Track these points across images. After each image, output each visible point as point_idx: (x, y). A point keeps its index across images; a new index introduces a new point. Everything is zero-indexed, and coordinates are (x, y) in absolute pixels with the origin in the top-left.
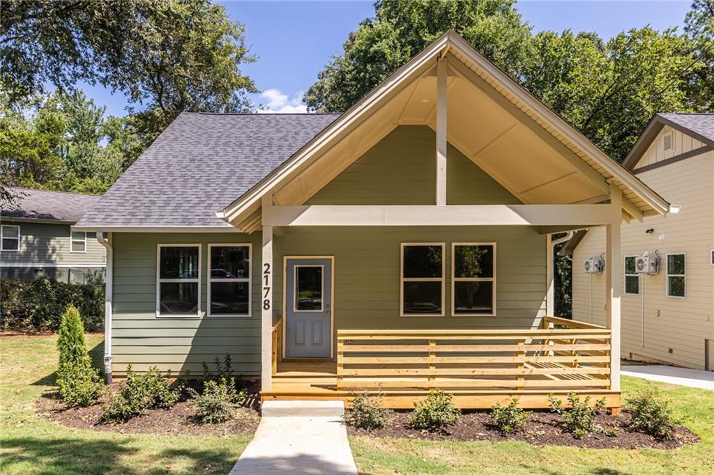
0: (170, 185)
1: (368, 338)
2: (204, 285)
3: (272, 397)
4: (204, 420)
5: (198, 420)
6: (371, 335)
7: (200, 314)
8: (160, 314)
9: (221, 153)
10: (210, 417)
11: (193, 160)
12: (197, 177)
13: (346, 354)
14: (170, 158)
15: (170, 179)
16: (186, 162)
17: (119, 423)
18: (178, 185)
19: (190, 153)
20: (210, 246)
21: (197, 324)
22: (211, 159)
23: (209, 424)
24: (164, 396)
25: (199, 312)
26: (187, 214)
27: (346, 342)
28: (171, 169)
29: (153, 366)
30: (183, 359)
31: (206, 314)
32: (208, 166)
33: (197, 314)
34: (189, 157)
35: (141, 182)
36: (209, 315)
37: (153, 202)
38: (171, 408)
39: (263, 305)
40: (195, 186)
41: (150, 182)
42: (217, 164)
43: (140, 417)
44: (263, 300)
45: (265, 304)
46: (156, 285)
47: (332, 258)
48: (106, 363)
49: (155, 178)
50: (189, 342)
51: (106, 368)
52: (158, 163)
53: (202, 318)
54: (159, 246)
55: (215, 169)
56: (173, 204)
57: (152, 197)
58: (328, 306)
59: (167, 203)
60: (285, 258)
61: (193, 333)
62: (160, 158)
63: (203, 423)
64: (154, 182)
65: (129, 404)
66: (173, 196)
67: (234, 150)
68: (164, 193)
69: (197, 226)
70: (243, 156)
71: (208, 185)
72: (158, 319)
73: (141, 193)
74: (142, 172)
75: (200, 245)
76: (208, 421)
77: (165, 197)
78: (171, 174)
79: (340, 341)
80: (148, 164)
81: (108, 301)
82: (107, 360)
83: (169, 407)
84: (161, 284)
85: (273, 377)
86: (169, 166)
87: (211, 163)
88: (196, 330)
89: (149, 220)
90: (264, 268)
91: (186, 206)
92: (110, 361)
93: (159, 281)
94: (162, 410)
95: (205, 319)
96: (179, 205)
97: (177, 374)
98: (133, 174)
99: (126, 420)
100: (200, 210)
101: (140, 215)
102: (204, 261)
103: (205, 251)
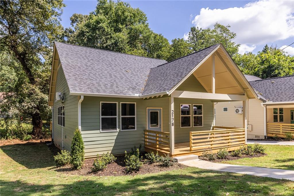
0: (90, 76)
1: (199, 134)
2: (119, 118)
3: (175, 156)
6: (200, 133)
7: (118, 130)
8: (102, 131)
13: (194, 139)
15: (87, 73)
16: (85, 66)
18: (93, 77)
20: (121, 103)
21: (117, 134)
25: (117, 129)
26: (113, 90)
27: (193, 136)
28: (82, 69)
30: (111, 148)
31: (120, 130)
33: (116, 130)
36: (121, 130)
39: (172, 124)
40: (101, 78)
44: (172, 123)
46: (100, 119)
47: (162, 108)
50: (114, 141)
53: (118, 132)
54: (101, 102)
56: (102, 85)
58: (160, 125)
59: (99, 85)
60: (147, 108)
61: (115, 138)
72: (101, 133)
75: (117, 103)
77: (95, 82)
78: (84, 71)
79: (192, 135)
81: (80, 126)
84: (102, 118)
85: (175, 149)
86: (79, 67)
87: (96, 68)
88: (116, 136)
91: (108, 86)
95: (120, 132)
100: (116, 89)
102: (119, 109)
103: (119, 105)
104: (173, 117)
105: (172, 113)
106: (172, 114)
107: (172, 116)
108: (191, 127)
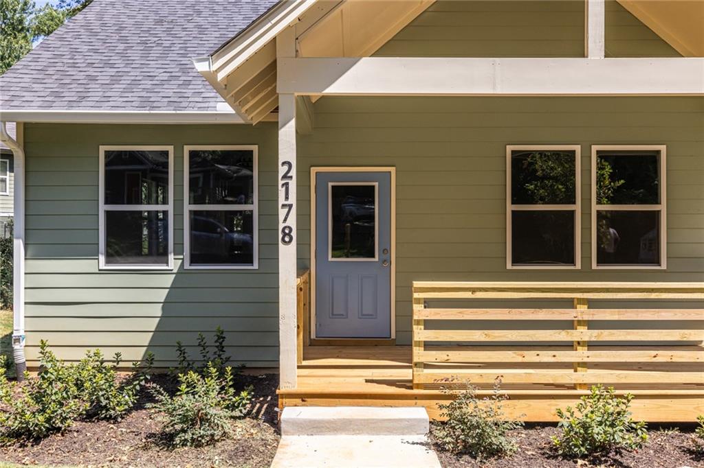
0: (123, 55)
1: (468, 295)
2: (179, 215)
3: (299, 401)
4: (177, 440)
5: (167, 440)
6: (474, 290)
7: (173, 263)
8: (107, 262)
9: (206, 13)
10: (188, 436)
11: (159, 22)
12: (167, 44)
13: (429, 325)
14: (123, 18)
15: (121, 46)
16: (149, 24)
17: (23, 446)
18: (135, 55)
19: (156, 13)
20: (187, 149)
21: (168, 280)
22: (189, 21)
23: (186, 448)
24: (108, 399)
25: (171, 257)
26: (149, 95)
27: (428, 303)
28: (124, 33)
29: (93, 350)
30: (146, 339)
31: (182, 264)
32: (184, 29)
33: (167, 263)
34: (153, 17)
35: (75, 51)
36: (187, 266)
37: (93, 79)
38: (119, 420)
39: (281, 236)
40: (164, 56)
41: (89, 50)
42: (199, 27)
43: (63, 435)
44: (281, 226)
45: (285, 234)
46: (98, 215)
47: (393, 170)
48: (16, 346)
49: (98, 45)
50: (157, 311)
51: (15, 354)
52: (104, 25)
53: (175, 271)
54: (103, 149)
55: (196, 31)
56: (126, 80)
57: (91, 72)
58: (386, 251)
59: (115, 79)
60: (314, 170)
61: (162, 295)
62: (107, 18)
63: (174, 446)
64: (96, 51)
65: (43, 411)
66: (126, 70)
67: (225, 9)
68: (112, 66)
69: (164, 112)
70: (241, 17)
71: (184, 56)
72: (102, 272)
73: (74, 65)
74: (78, 37)
75: (170, 149)
76: (184, 444)
77: (112, 71)
78: (123, 40)
79: (418, 301)
80: (87, 26)
82: (18, 340)
83: (115, 418)
84: (108, 213)
85: (299, 367)
86: (121, 29)
87: (190, 25)
88: (167, 291)
89: (84, 103)
90: (282, 170)
91: (148, 84)
92: (23, 343)
93: (103, 208)
94: (105, 423)
95: (181, 272)
96: (135, 82)
97: (130, 365)
98: (62, 39)
99: (37, 440)
100: (170, 90)
101: (70, 95)
102: (179, 175)
103: (178, 158)
104: (287, 198)
105: (285, 177)
106: (281, 182)
107: (282, 192)
108: (578, 266)
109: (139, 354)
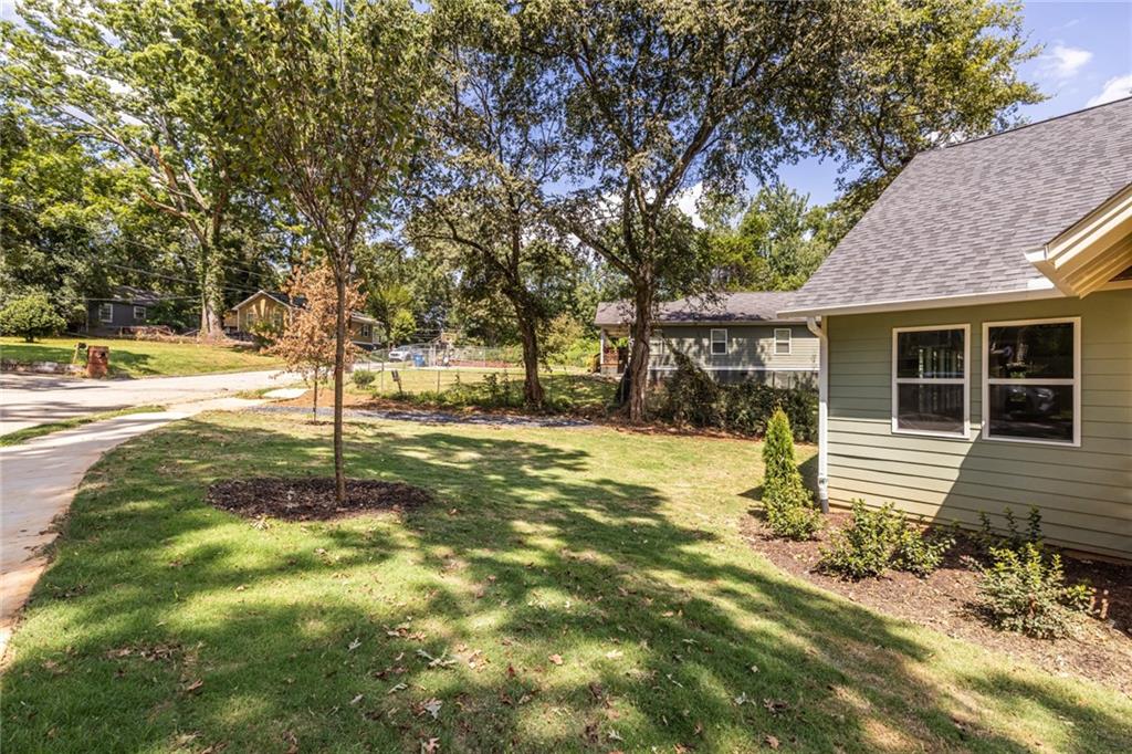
0: (910, 246)
2: (976, 388)
4: (1005, 623)
5: (992, 618)
7: (970, 431)
8: (901, 426)
9: (995, 187)
10: (1019, 622)
11: (943, 207)
12: (955, 227)
14: (905, 212)
15: (907, 238)
16: (933, 211)
17: (844, 579)
18: (922, 243)
19: (938, 200)
20: (985, 325)
21: (965, 449)
22: (976, 200)
23: (1016, 634)
24: (913, 554)
25: (967, 425)
26: (943, 280)
28: (908, 226)
29: (890, 501)
30: (941, 499)
31: (980, 435)
32: (972, 209)
33: (962, 432)
34: (935, 204)
35: (864, 250)
36: (986, 436)
37: (884, 272)
38: (927, 576)
40: (953, 239)
41: (877, 247)
42: (990, 203)
43: (878, 579)
46: (891, 387)
48: (821, 486)
49: (885, 241)
50: (952, 474)
51: (821, 492)
52: (888, 222)
53: (973, 440)
54: (895, 331)
55: (985, 210)
56: (917, 269)
57: (882, 266)
59: (906, 270)
61: (958, 461)
62: (889, 215)
63: (1002, 629)
64: (884, 247)
65: (861, 556)
66: (915, 259)
67: (1018, 178)
68: (901, 258)
69: (964, 294)
70: (1041, 182)
71: (976, 235)
72: (894, 435)
73: (866, 263)
74: (866, 237)
75: (967, 327)
76: (1013, 628)
77: (902, 263)
78: (908, 232)
80: (873, 227)
81: (822, 401)
82: (822, 481)
83: (923, 574)
84: (901, 386)
86: (905, 222)
87: (977, 204)
88: (963, 458)
89: (880, 295)
91: (941, 269)
92: (826, 484)
93: (896, 381)
94: (910, 575)
95: (979, 442)
96: (926, 270)
97: (930, 520)
98: (852, 242)
99: (857, 578)
100: (967, 272)
101: (866, 290)
102: (976, 350)
103: (977, 335)
109: (932, 511)
